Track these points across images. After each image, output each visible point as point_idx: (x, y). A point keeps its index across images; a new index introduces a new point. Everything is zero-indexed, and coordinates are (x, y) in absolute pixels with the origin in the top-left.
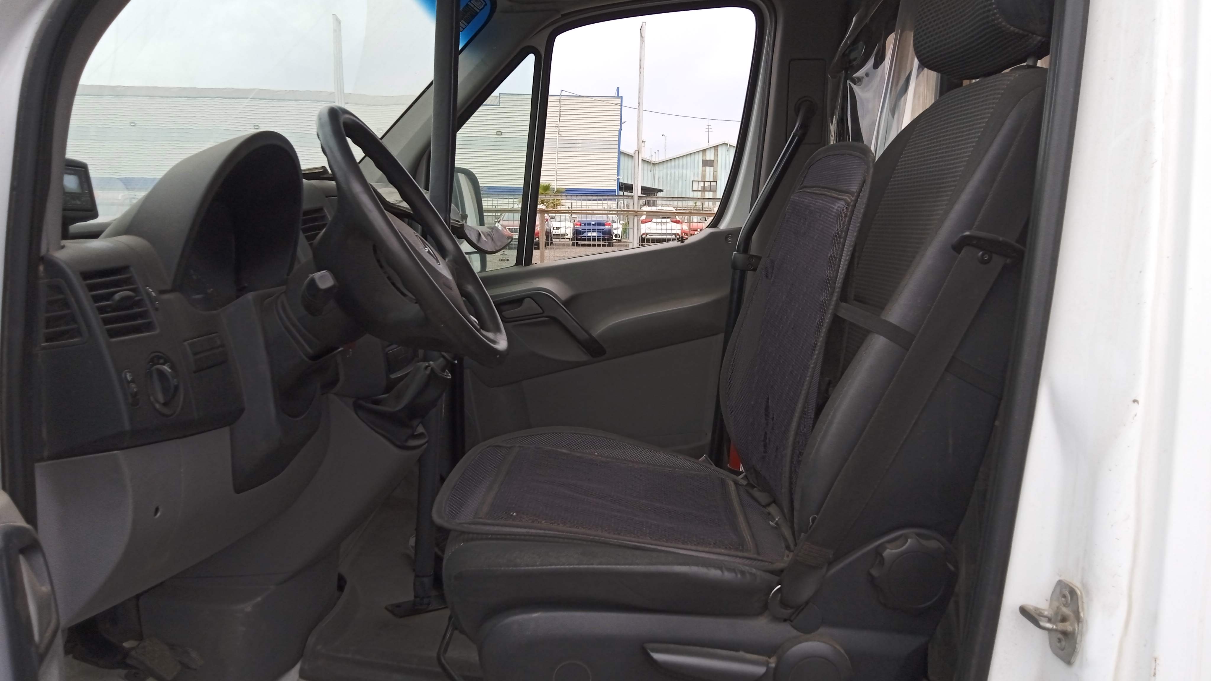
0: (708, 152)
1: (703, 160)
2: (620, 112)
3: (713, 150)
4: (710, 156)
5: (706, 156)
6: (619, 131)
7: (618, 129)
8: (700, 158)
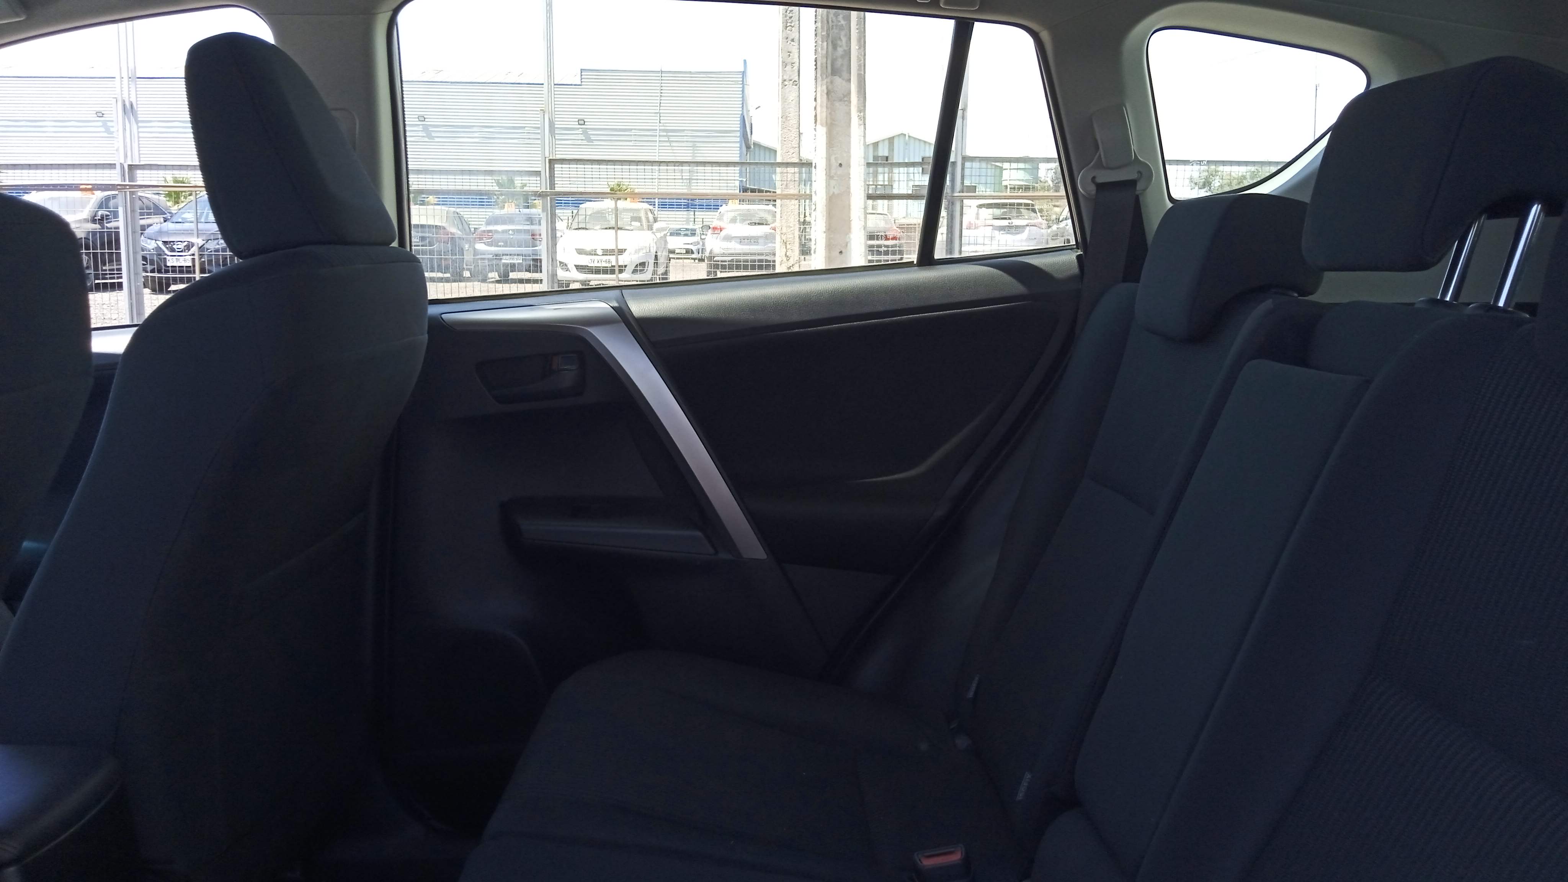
0: (880, 146)
1: (874, 156)
2: (741, 93)
4: (883, 151)
5: (878, 151)
6: (740, 117)
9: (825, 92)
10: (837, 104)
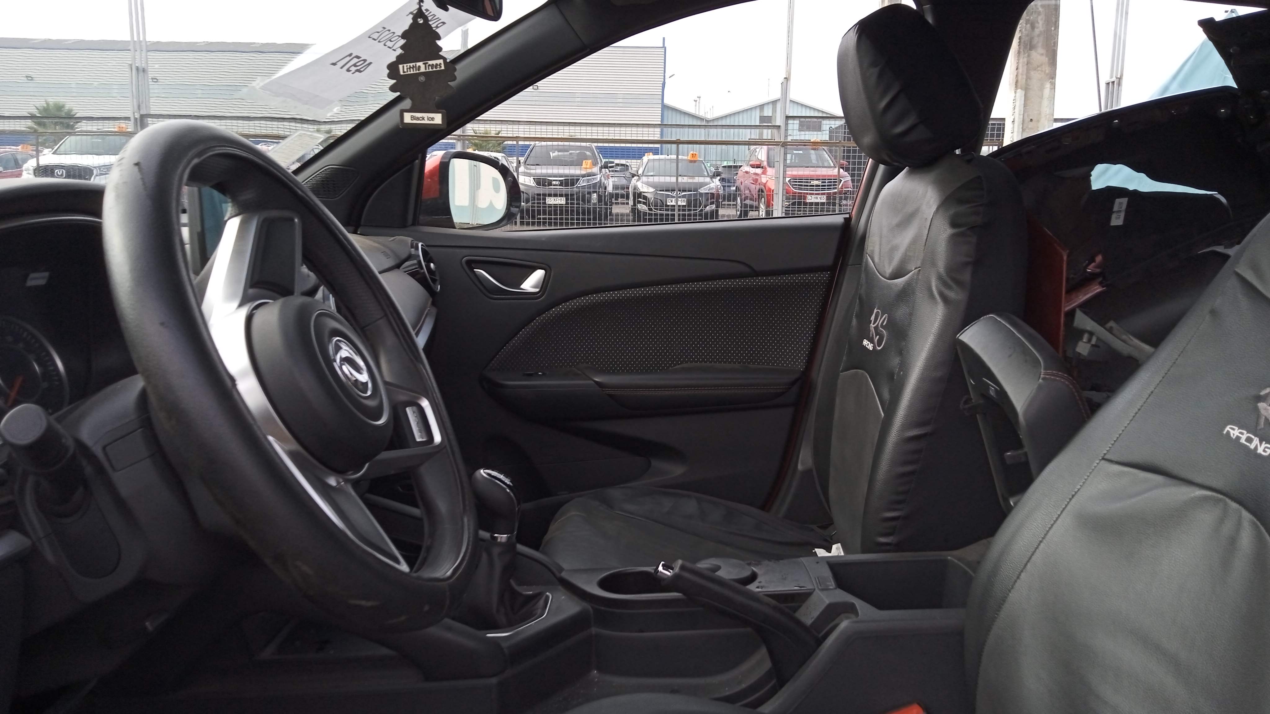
0: (766, 108)
1: (760, 117)
2: (663, 64)
3: (771, 106)
4: (768, 112)
5: (763, 111)
6: (663, 84)
7: (662, 82)
8: (756, 115)
9: (1026, 63)
10: (1032, 73)
